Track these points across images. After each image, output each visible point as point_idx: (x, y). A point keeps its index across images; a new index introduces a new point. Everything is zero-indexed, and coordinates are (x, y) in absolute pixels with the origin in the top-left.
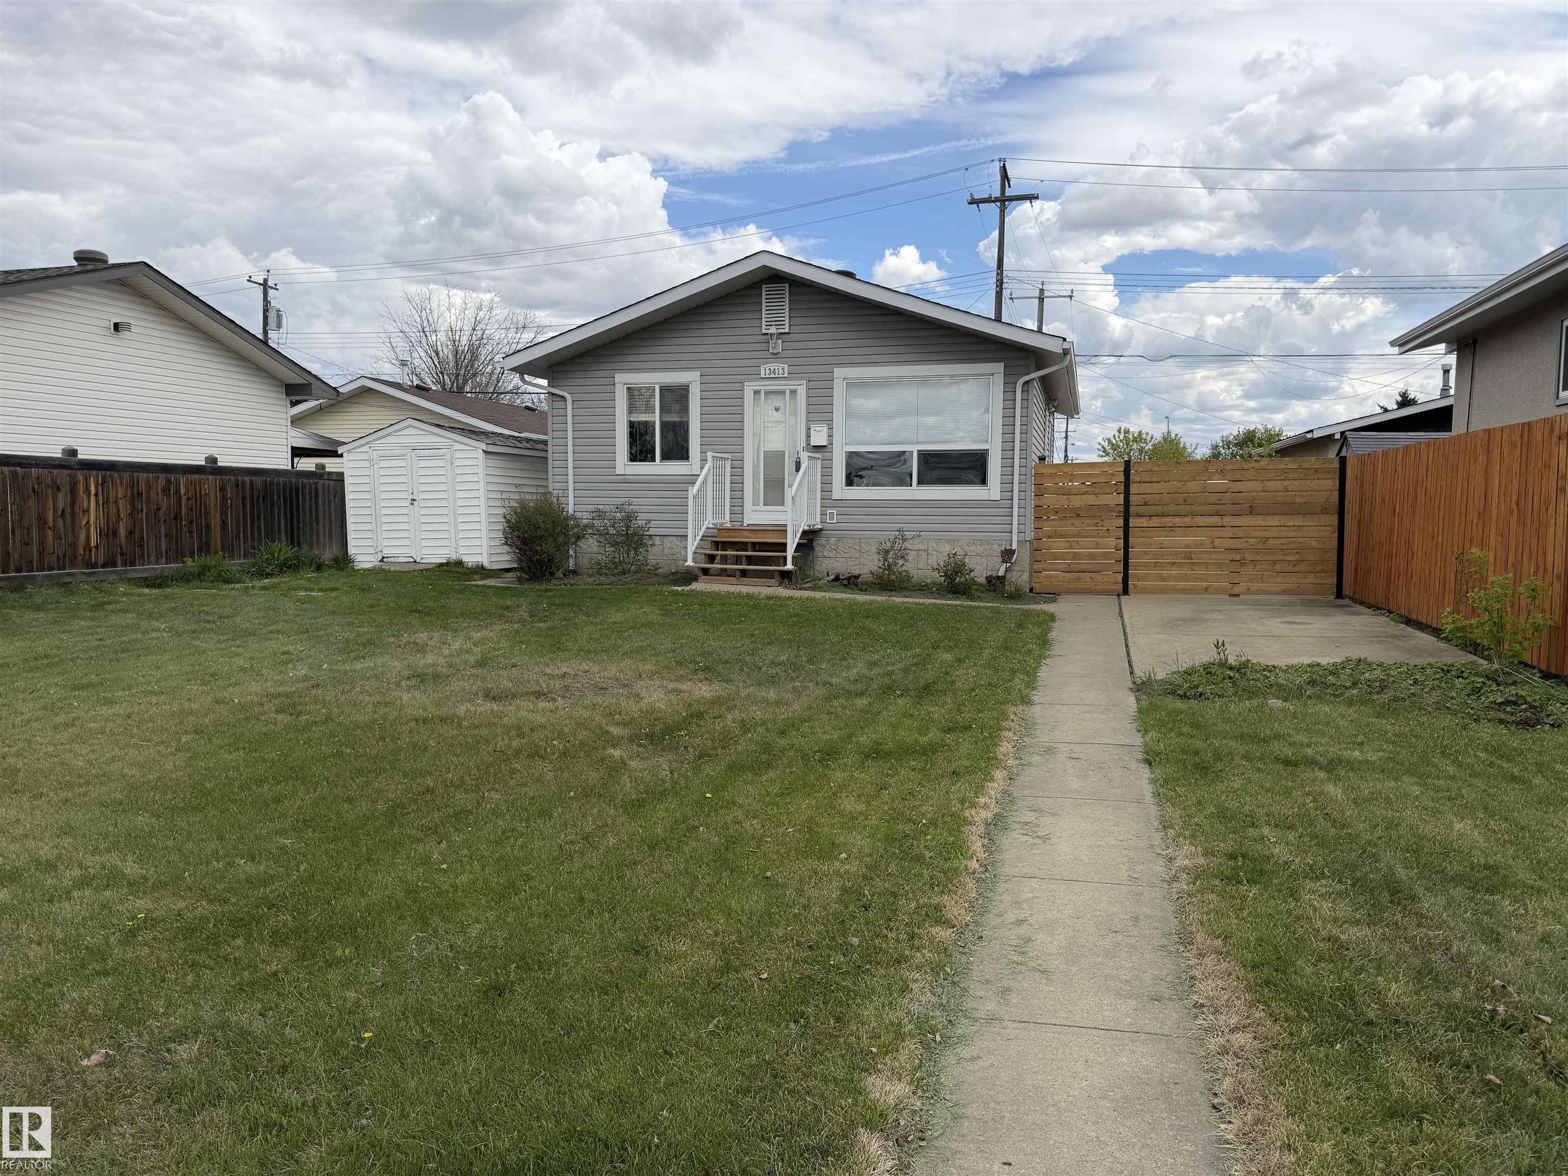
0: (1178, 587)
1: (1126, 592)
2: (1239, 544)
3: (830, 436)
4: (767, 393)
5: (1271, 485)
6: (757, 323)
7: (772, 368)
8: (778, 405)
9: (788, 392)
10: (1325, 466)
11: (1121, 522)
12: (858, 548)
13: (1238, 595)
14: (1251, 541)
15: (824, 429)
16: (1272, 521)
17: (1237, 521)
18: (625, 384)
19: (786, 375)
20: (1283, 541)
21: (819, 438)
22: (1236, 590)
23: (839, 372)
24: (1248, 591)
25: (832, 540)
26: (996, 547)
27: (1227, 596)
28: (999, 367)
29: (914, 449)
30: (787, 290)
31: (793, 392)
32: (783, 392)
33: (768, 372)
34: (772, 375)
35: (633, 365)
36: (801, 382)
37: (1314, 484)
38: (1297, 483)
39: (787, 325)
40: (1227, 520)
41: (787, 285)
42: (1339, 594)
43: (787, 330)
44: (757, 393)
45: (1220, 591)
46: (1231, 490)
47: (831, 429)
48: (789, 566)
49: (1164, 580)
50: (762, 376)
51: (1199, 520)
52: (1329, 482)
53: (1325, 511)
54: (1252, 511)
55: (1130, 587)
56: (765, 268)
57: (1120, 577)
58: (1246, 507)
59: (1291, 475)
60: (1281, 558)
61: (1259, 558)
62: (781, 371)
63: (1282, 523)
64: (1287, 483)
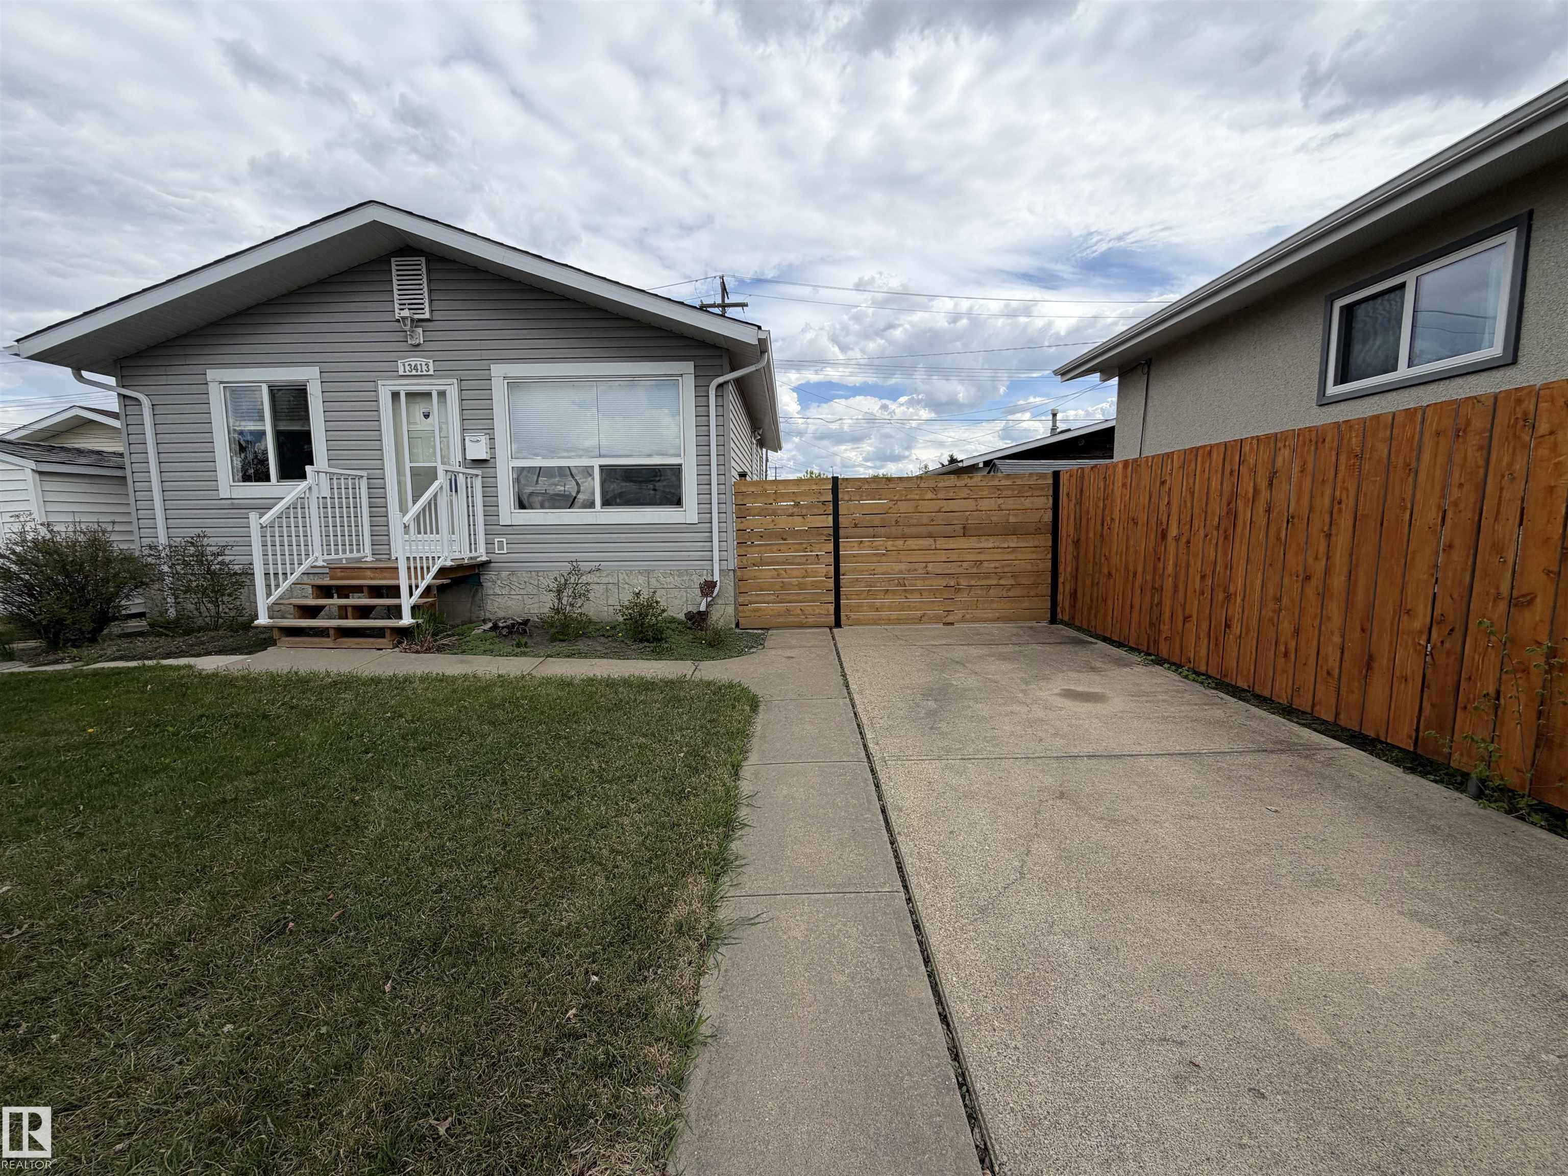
0: (892, 617)
1: (838, 624)
2: (954, 569)
3: (493, 448)
4: (410, 395)
5: (985, 504)
6: (387, 306)
7: (413, 364)
8: (426, 410)
9: (435, 395)
10: (1039, 482)
11: (830, 547)
12: (536, 583)
13: (952, 624)
14: (965, 565)
15: (484, 439)
16: (989, 543)
17: (952, 543)
18: (221, 382)
19: (431, 372)
20: (997, 564)
21: (478, 451)
22: (950, 619)
23: (497, 370)
24: (963, 620)
25: (504, 574)
26: (695, 577)
27: (941, 626)
28: (688, 367)
29: (596, 463)
30: (424, 265)
31: (442, 394)
32: (429, 394)
33: (408, 368)
34: (414, 373)
35: (227, 359)
36: (449, 381)
37: (1027, 503)
38: (1011, 501)
39: (427, 309)
40: (941, 543)
41: (423, 259)
42: (1053, 620)
43: (427, 316)
44: (395, 395)
45: (937, 619)
46: (943, 510)
47: (492, 439)
48: (407, 620)
49: (877, 610)
50: (401, 373)
51: (912, 543)
52: (1044, 499)
53: (1037, 532)
54: (965, 532)
55: (843, 618)
56: (375, 222)
57: (832, 608)
58: (959, 528)
59: (1005, 493)
60: (994, 582)
61: (973, 583)
62: (424, 368)
63: (996, 544)
64: (1000, 501)
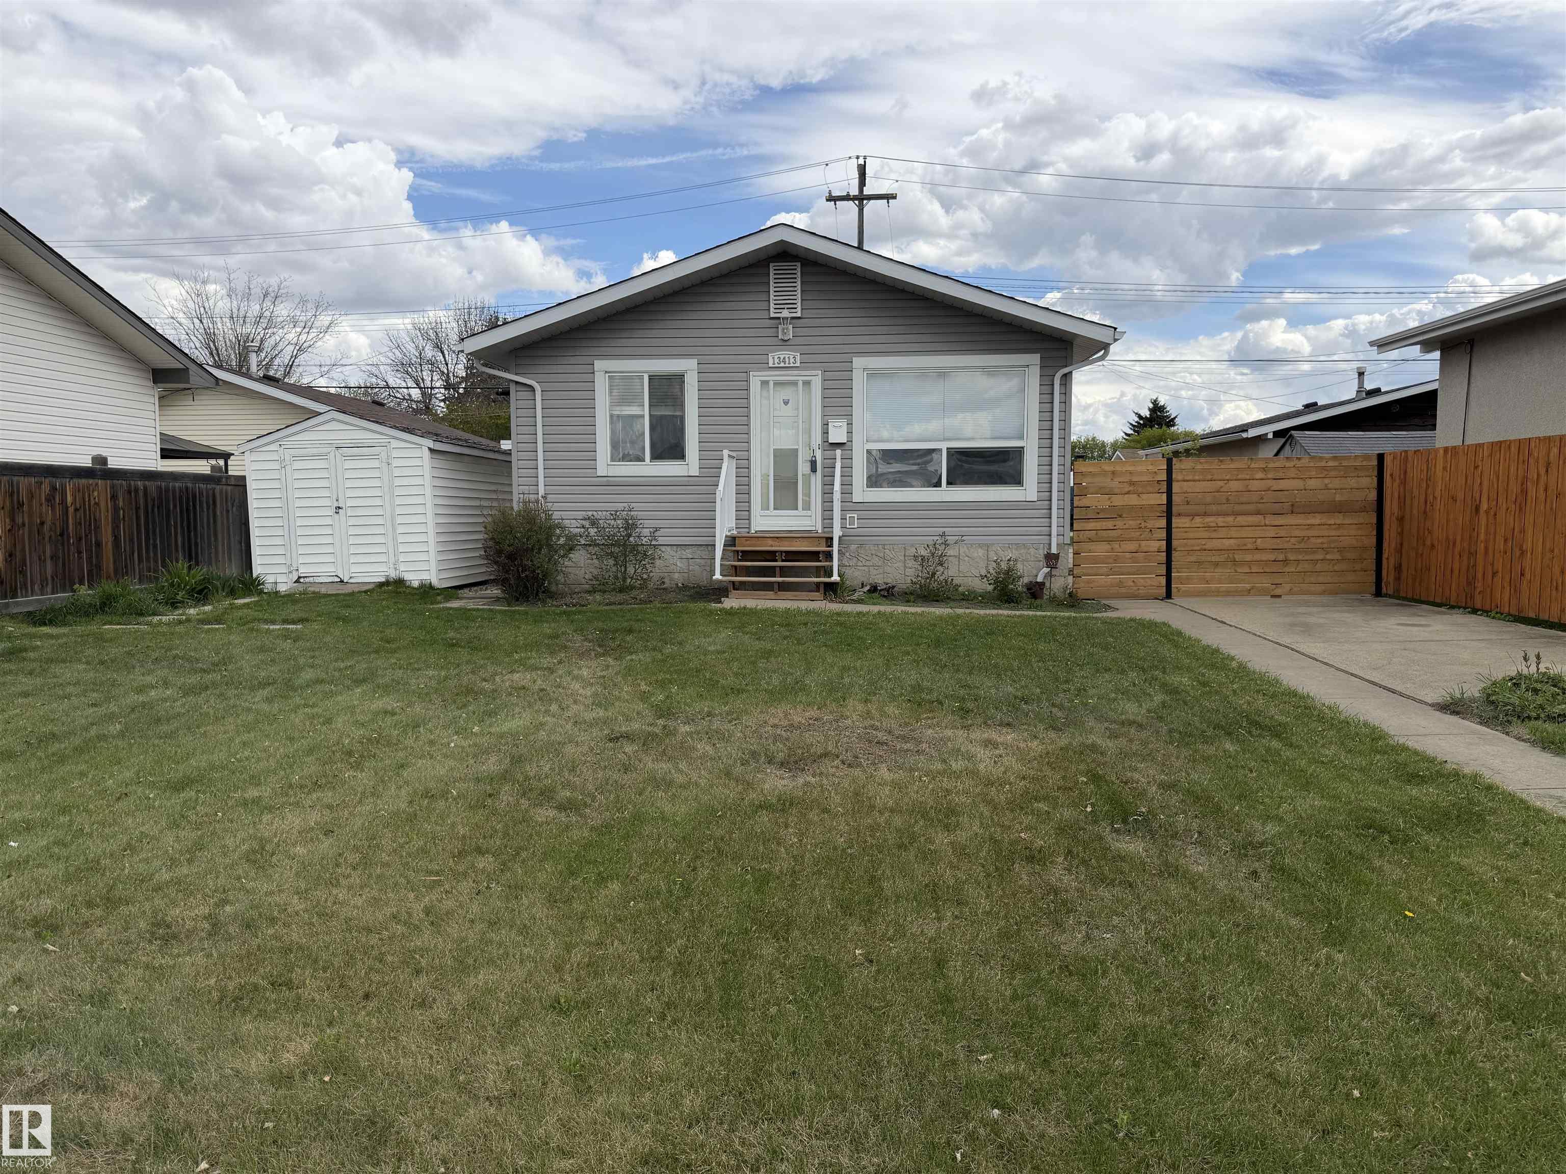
0: (1221, 590)
1: (1169, 595)
2: (1279, 544)
3: (850, 432)
4: (776, 384)
5: (1312, 483)
6: (764, 305)
7: (782, 357)
8: (786, 398)
9: (800, 383)
10: (1364, 463)
11: (1163, 523)
12: (882, 555)
13: (1279, 596)
14: (1293, 540)
15: (843, 424)
16: (1316, 520)
17: (1280, 520)
18: (606, 372)
19: (798, 364)
20: (1325, 540)
21: (837, 434)
22: (1278, 591)
23: (859, 362)
24: (1291, 592)
25: (853, 547)
26: (1032, 551)
27: (1269, 598)
28: (1035, 358)
29: (944, 446)
30: (799, 269)
31: (807, 384)
32: (795, 383)
33: (777, 361)
34: (782, 365)
35: (618, 351)
36: (814, 373)
37: (1352, 482)
38: (1337, 481)
39: (799, 309)
40: (1271, 520)
41: (799, 264)
42: (1378, 593)
43: (799, 315)
44: (765, 383)
45: (1263, 592)
46: (1272, 489)
47: (850, 424)
48: (835, 578)
49: (1207, 582)
50: (771, 365)
51: (1241, 520)
52: (1368, 479)
53: (1363, 510)
54: (1293, 510)
55: (1174, 590)
56: (782, 242)
57: (1163, 581)
58: (1287, 506)
59: (1333, 473)
60: (1321, 557)
61: (1300, 557)
62: (792, 360)
63: (1323, 521)
64: (1327, 481)
